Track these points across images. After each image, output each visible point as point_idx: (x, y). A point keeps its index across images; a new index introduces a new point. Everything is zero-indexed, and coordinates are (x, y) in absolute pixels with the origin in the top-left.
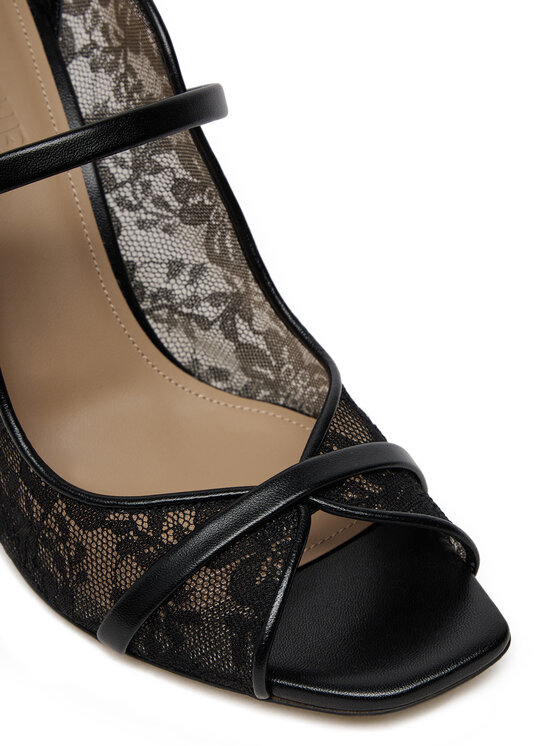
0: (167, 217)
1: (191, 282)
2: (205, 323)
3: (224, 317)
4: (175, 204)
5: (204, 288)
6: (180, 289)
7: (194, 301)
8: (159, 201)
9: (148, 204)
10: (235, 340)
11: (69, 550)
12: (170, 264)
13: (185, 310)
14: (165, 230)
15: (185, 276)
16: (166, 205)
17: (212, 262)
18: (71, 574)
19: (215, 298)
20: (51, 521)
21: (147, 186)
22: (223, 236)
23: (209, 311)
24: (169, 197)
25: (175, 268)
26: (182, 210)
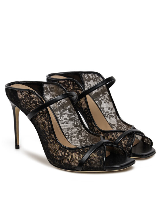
0: (67, 121)
1: (71, 131)
2: (74, 137)
3: (77, 136)
4: (68, 119)
5: (73, 131)
6: (70, 132)
7: (72, 134)
8: (66, 119)
9: (63, 120)
10: (79, 139)
11: (70, 157)
12: (67, 129)
13: (71, 135)
14: (66, 124)
15: (70, 130)
16: (67, 119)
17: (75, 127)
18: (71, 161)
19: (75, 133)
20: (66, 154)
21: (63, 117)
22: (77, 121)
23: (74, 135)
24: (67, 118)
25: (68, 129)
26: (69, 119)
